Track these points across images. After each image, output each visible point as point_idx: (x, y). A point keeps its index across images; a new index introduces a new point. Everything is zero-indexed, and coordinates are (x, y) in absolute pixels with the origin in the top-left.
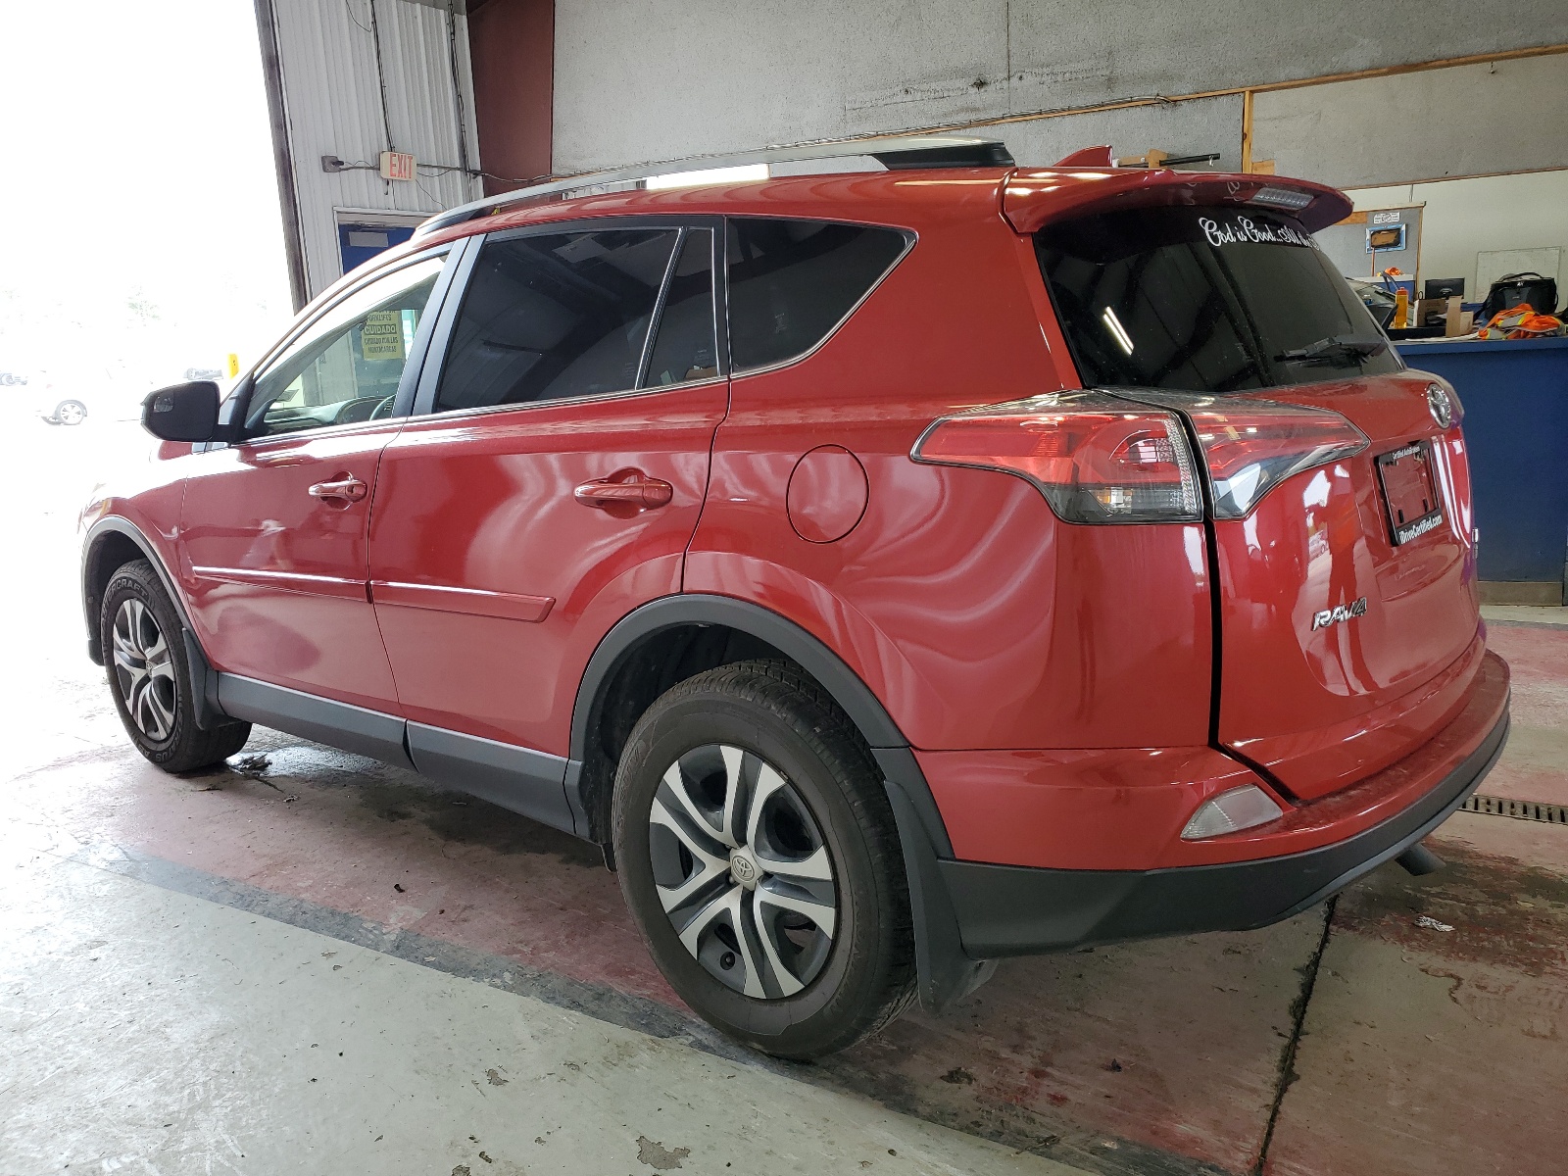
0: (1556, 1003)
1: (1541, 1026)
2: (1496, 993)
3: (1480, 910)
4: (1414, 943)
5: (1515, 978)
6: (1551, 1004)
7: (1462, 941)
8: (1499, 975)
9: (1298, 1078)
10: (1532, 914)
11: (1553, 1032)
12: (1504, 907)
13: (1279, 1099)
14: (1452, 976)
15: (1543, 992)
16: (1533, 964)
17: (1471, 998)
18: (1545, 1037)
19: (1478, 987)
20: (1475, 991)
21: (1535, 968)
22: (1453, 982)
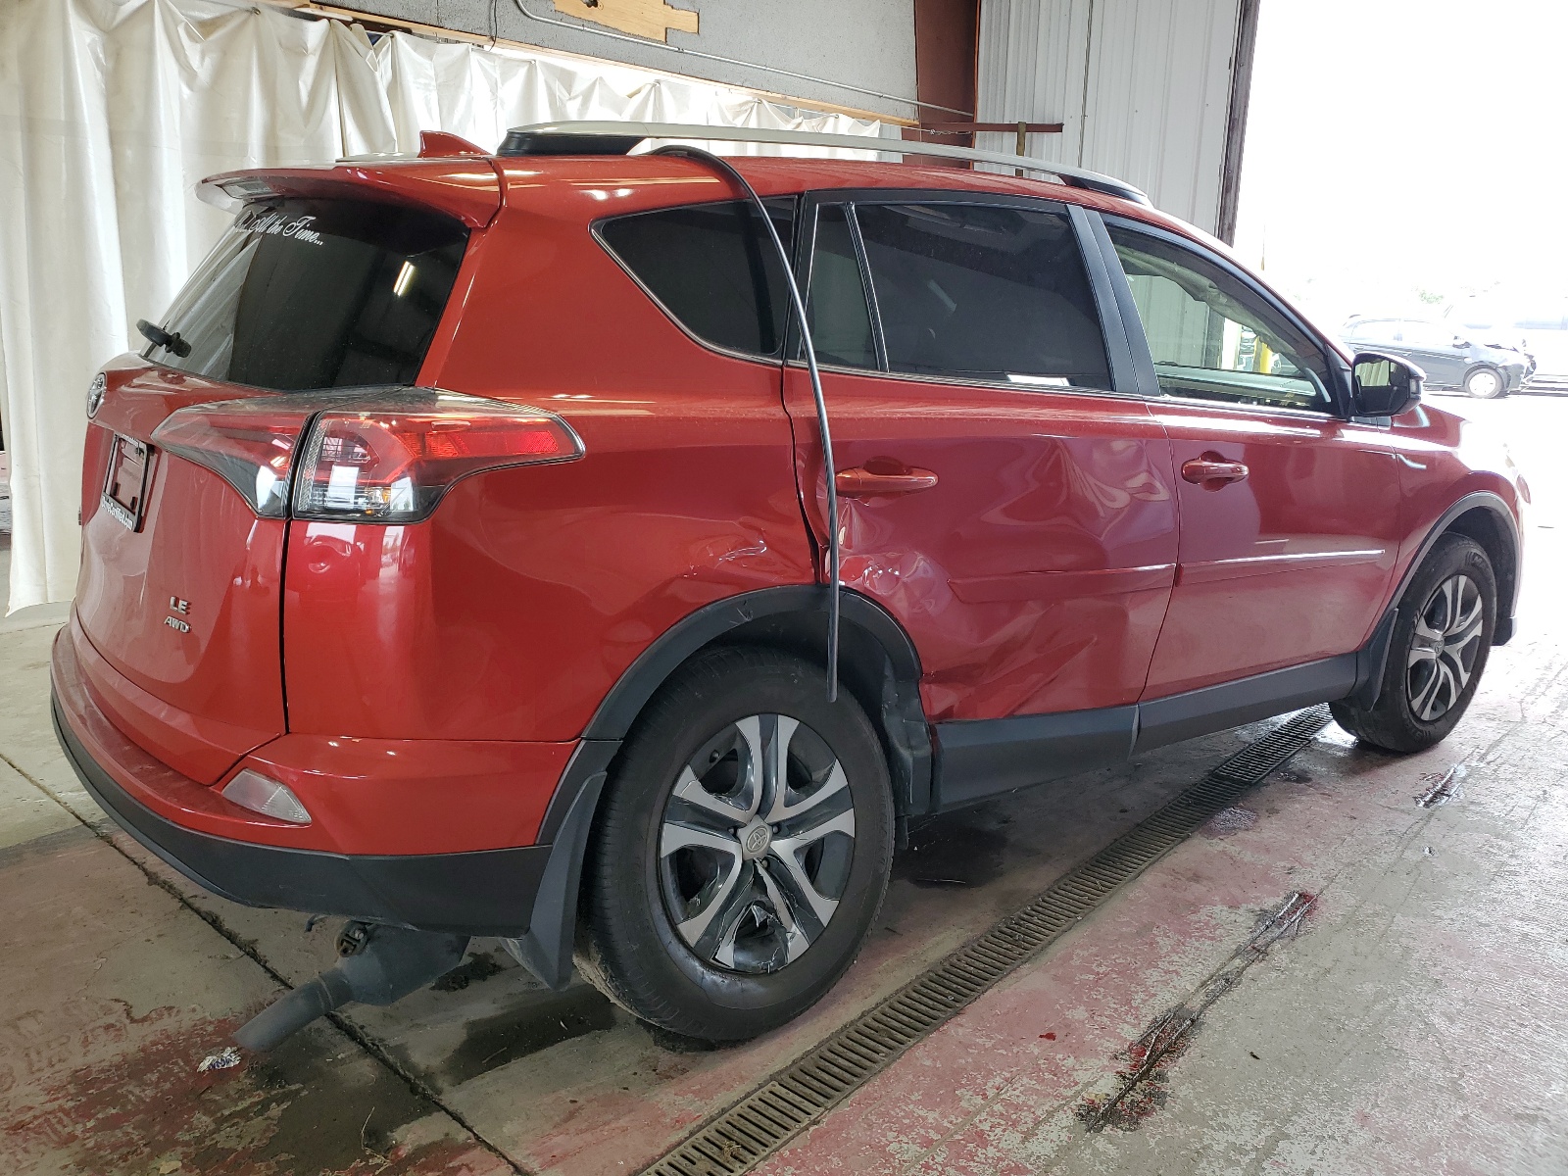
0: (33, 1056)
1: (30, 1026)
2: (93, 1030)
3: (203, 1120)
4: (210, 1029)
5: (91, 1058)
6: (39, 1053)
7: (176, 1063)
8: (106, 1052)
9: (149, 884)
10: (151, 1157)
11: (16, 1027)
12: (187, 1144)
13: (144, 870)
14: (144, 1020)
15: (54, 1060)
16: (91, 1084)
17: (108, 1012)
18: (19, 1019)
19: (112, 1026)
20: (111, 1020)
21: (83, 1080)
22: (137, 1014)
